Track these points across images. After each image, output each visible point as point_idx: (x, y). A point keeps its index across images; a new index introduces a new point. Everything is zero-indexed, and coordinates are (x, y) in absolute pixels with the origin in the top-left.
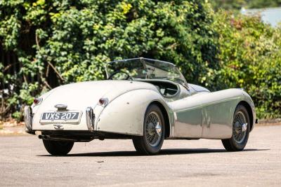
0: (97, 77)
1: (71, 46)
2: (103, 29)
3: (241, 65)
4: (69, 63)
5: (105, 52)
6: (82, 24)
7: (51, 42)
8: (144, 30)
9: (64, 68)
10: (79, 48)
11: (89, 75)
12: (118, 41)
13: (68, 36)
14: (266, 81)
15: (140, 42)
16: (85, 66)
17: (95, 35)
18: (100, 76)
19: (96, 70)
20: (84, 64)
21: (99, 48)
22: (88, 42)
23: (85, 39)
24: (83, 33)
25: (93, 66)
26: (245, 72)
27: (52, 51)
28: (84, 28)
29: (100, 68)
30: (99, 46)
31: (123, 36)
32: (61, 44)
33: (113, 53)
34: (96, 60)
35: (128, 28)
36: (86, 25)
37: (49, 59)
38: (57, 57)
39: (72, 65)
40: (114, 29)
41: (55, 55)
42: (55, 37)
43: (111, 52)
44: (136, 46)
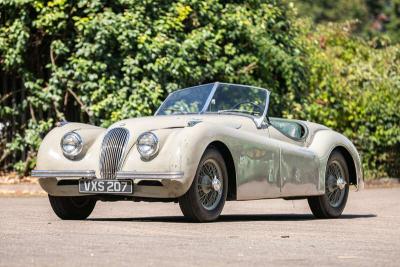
0: (141, 112)
1: (104, 66)
2: (150, 43)
3: (333, 100)
4: (100, 91)
5: (154, 76)
6: (121, 34)
7: (75, 60)
8: (209, 44)
9: (93, 98)
10: (115, 69)
11: (129, 110)
12: (172, 60)
13: (101, 51)
14: (368, 124)
15: (202, 63)
16: (124, 96)
17: (140, 50)
18: (145, 111)
19: (140, 101)
20: (122, 92)
21: (145, 70)
22: (129, 61)
23: (125, 57)
24: (122, 47)
25: (135, 96)
26: (337, 110)
27: (77, 74)
28: (123, 40)
29: (146, 99)
30: (145, 67)
31: (180, 53)
32: (90, 63)
33: (165, 78)
34: (140, 87)
35: (186, 41)
36: (127, 36)
37: (71, 84)
38: (83, 82)
39: (105, 94)
40: (167, 43)
41: (79, 80)
42: (80, 52)
43: (163, 77)
44: (198, 68)
